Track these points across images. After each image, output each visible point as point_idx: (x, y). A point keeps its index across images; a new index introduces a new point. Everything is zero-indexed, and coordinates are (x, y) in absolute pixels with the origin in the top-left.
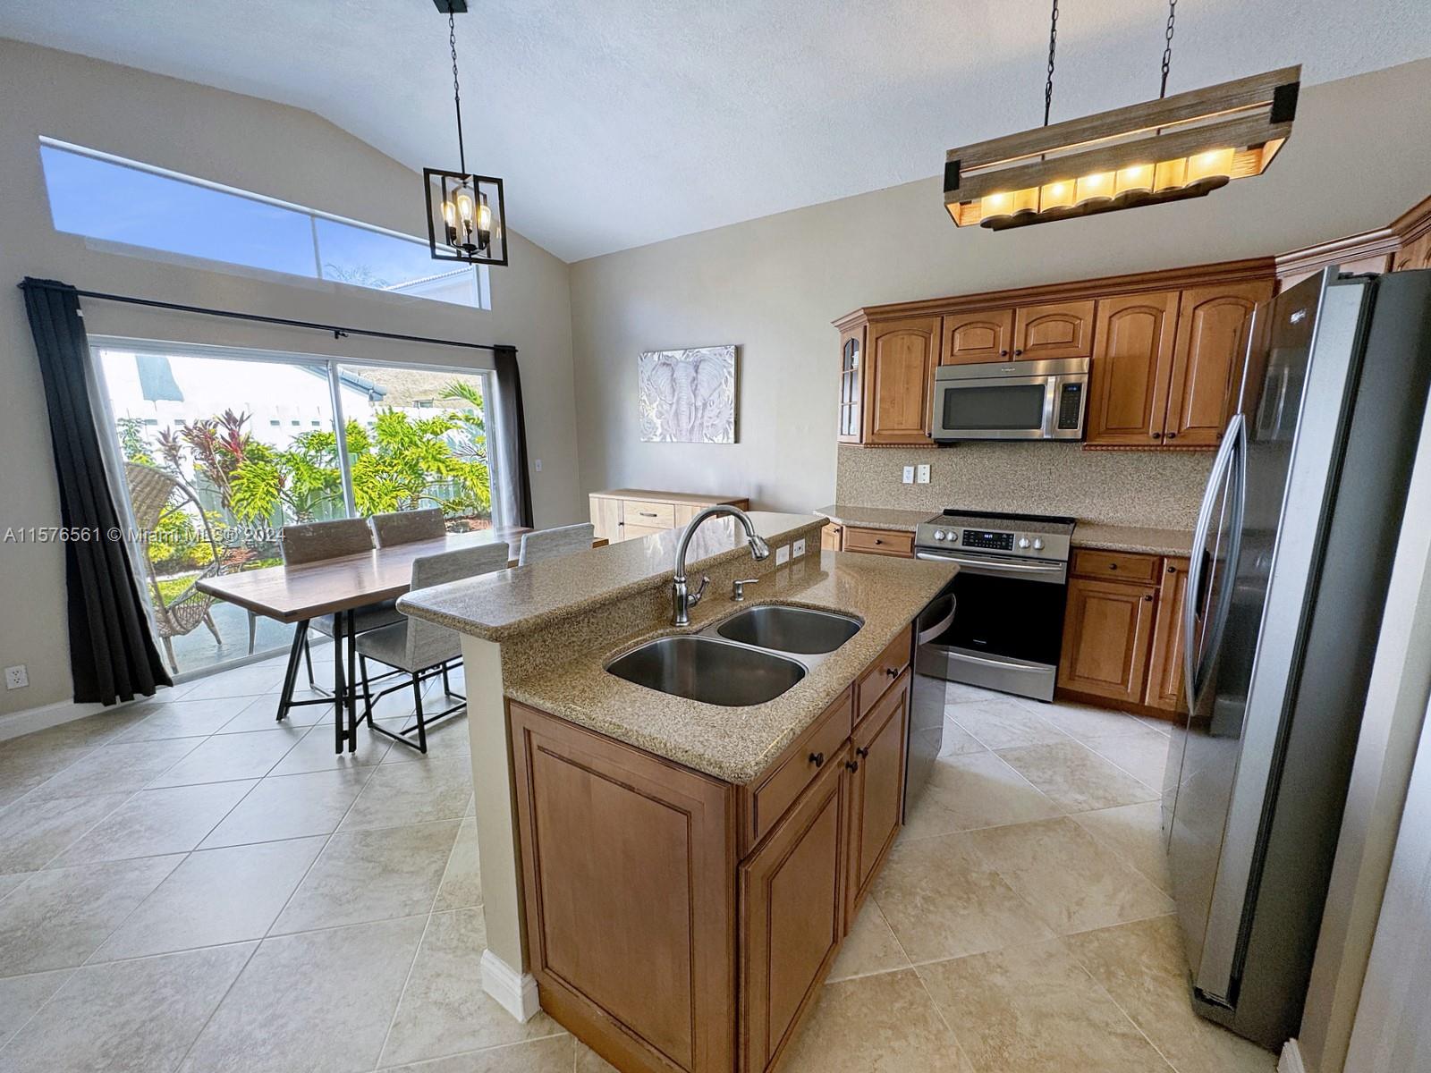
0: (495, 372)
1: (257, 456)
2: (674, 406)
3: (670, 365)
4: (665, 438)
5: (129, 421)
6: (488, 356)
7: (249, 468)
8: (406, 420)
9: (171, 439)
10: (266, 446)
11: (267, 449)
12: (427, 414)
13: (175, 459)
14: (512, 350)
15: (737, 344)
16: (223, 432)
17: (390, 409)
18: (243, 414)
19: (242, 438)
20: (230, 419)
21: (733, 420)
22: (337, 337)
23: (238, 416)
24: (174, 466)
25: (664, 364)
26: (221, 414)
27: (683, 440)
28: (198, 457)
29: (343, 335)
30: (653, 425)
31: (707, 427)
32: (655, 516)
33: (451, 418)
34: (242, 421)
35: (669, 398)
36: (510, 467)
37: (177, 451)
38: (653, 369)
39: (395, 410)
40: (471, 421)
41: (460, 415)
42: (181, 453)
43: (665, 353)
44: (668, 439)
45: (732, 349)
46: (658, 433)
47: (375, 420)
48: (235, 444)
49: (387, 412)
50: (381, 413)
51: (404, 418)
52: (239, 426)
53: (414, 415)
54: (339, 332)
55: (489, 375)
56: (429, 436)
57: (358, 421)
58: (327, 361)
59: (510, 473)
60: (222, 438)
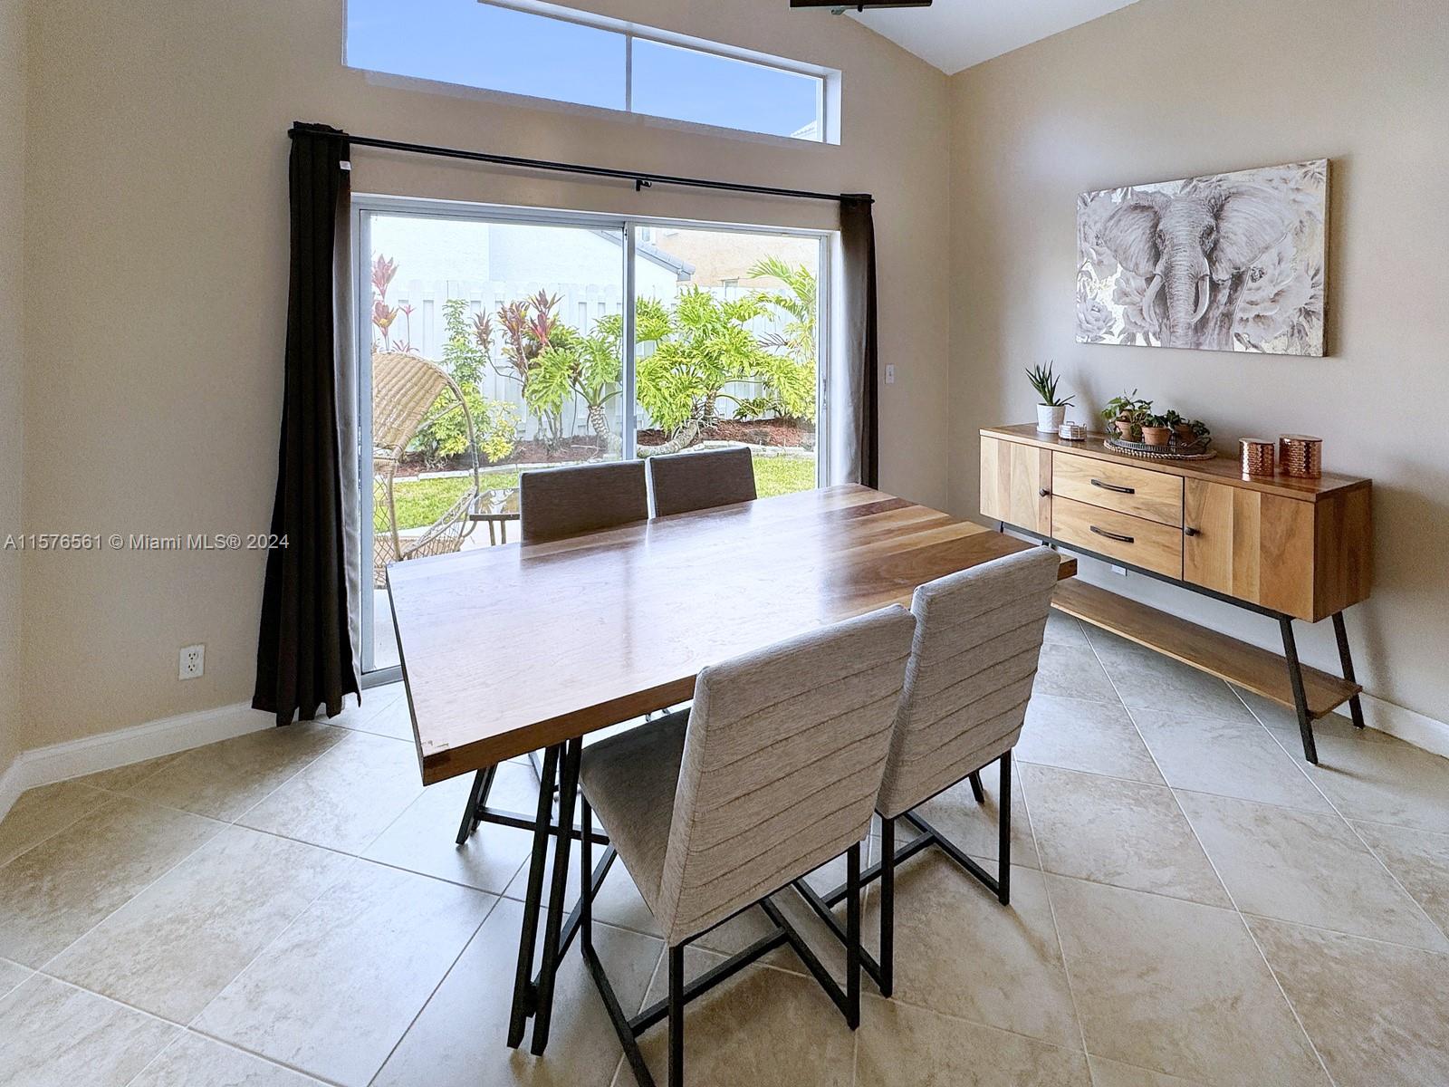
0: (839, 233)
1: (559, 343)
2: (1157, 280)
3: (1150, 207)
4: (1132, 337)
5: (456, 302)
6: (831, 210)
7: (549, 355)
8: (711, 303)
9: (485, 322)
10: (570, 330)
11: (571, 333)
12: (734, 295)
13: (484, 342)
14: (866, 201)
15: (1334, 155)
16: (533, 314)
17: (696, 289)
18: (555, 296)
19: (549, 322)
20: (542, 302)
21: (1319, 306)
22: (638, 189)
23: (549, 299)
24: (484, 351)
25: (1136, 207)
26: (535, 294)
27: (1179, 344)
28: (508, 341)
29: (647, 185)
30: (1101, 316)
31: (1244, 321)
32: (1132, 491)
33: (761, 300)
34: (553, 303)
35: (1145, 267)
36: (852, 377)
37: (488, 335)
38: (1112, 217)
39: (701, 290)
40: (783, 303)
41: (770, 296)
42: (492, 336)
43: (1137, 189)
44: (1140, 341)
45: (1320, 167)
46: (1116, 330)
47: (678, 302)
48: (543, 325)
49: (692, 292)
50: (686, 293)
51: (708, 300)
52: (549, 308)
53: (722, 296)
54: (642, 181)
55: (829, 238)
56: (735, 321)
57: (661, 304)
58: (624, 223)
59: (851, 387)
60: (532, 321)
